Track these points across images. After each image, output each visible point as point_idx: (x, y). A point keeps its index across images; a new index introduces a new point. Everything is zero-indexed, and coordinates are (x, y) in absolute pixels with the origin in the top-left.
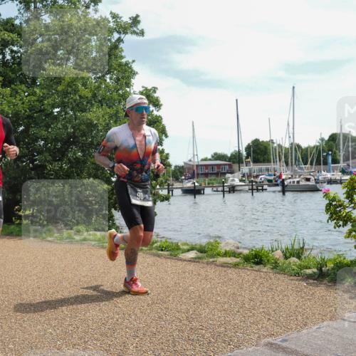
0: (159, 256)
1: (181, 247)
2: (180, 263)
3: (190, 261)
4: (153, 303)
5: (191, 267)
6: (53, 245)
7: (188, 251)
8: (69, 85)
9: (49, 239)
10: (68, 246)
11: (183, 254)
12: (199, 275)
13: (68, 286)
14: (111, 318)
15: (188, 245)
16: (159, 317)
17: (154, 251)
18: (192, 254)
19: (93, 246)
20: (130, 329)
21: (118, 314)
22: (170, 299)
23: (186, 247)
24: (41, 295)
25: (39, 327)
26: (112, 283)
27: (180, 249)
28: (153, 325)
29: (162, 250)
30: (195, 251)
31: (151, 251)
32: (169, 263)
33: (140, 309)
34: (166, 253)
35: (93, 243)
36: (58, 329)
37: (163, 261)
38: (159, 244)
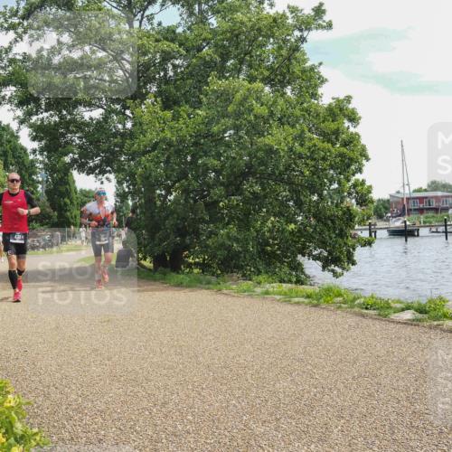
0: (363, 316)
1: (393, 305)
2: (392, 325)
3: (405, 323)
4: (360, 376)
5: (408, 331)
6: (230, 299)
7: (403, 310)
8: (241, 103)
9: (225, 292)
10: (247, 301)
11: (396, 315)
12: (419, 342)
13: (251, 349)
14: (308, 392)
15: (401, 303)
16: (370, 395)
17: (357, 309)
18: (408, 315)
19: (278, 301)
20: (332, 407)
21: (316, 388)
22: (383, 371)
23: (399, 306)
24: (220, 358)
25: (220, 397)
26: (305, 347)
27: (391, 308)
28: (362, 404)
29: (367, 308)
30: (412, 311)
31: (353, 310)
32: (378, 325)
33: (343, 383)
34: (372, 312)
35: (278, 297)
36: (243, 401)
37: (370, 322)
38: (362, 300)
